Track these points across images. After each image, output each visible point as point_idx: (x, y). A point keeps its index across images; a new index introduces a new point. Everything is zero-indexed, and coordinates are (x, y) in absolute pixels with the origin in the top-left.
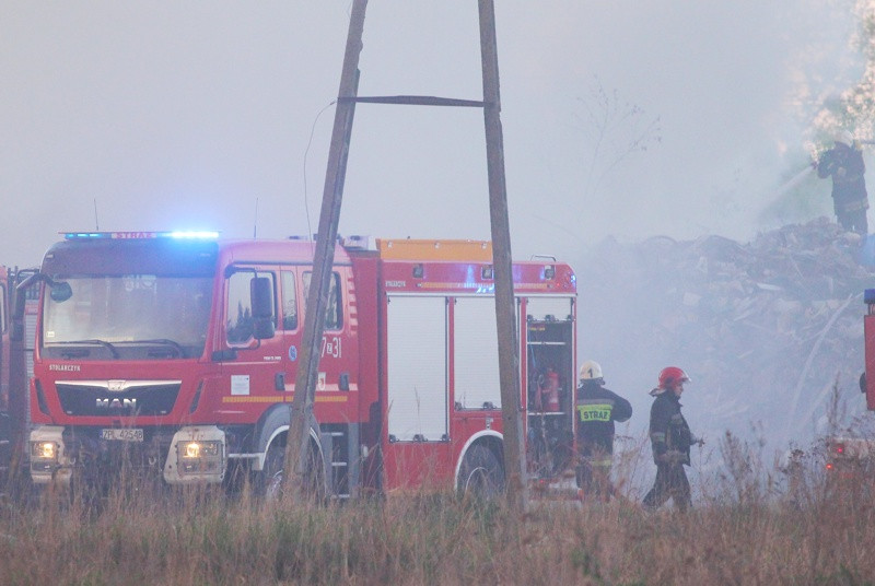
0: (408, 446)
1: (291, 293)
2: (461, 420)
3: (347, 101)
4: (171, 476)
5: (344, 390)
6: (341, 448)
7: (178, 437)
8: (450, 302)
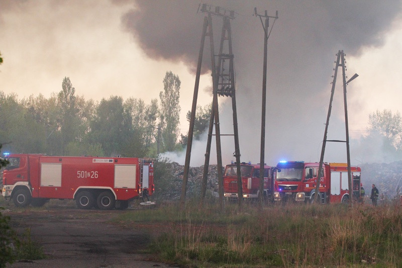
0: (334, 196)
1: (316, 171)
2: (342, 192)
3: (325, 141)
4: (296, 200)
5: (324, 186)
6: (323, 196)
7: (297, 194)
8: (341, 173)
